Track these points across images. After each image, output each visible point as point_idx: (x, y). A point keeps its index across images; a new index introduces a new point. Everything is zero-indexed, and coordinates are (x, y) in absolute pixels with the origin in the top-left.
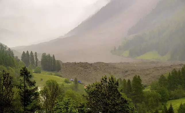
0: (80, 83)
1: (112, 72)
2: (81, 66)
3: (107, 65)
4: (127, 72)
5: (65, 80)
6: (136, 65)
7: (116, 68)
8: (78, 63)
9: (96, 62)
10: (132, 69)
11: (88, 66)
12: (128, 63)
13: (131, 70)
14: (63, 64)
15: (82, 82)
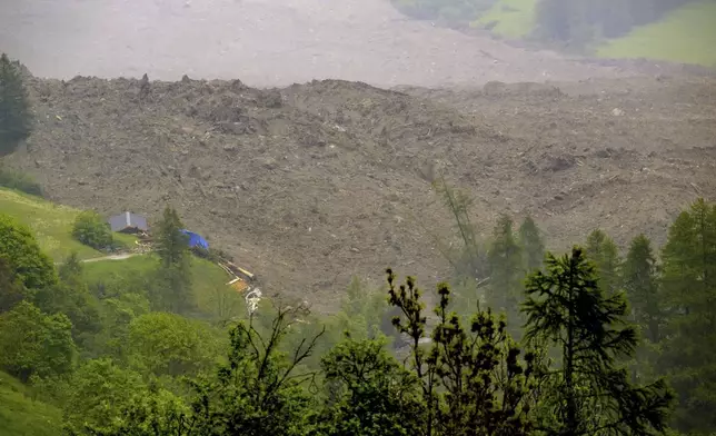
0: (200, 253)
1: (440, 164)
2: (194, 113)
3: (398, 101)
4: (562, 164)
5: (78, 228)
6: (616, 112)
7: (472, 131)
8: (171, 88)
9: (304, 78)
10: (603, 146)
11: (253, 112)
12: (553, 93)
13: (603, 155)
14: (47, 91)
15: (216, 241)
